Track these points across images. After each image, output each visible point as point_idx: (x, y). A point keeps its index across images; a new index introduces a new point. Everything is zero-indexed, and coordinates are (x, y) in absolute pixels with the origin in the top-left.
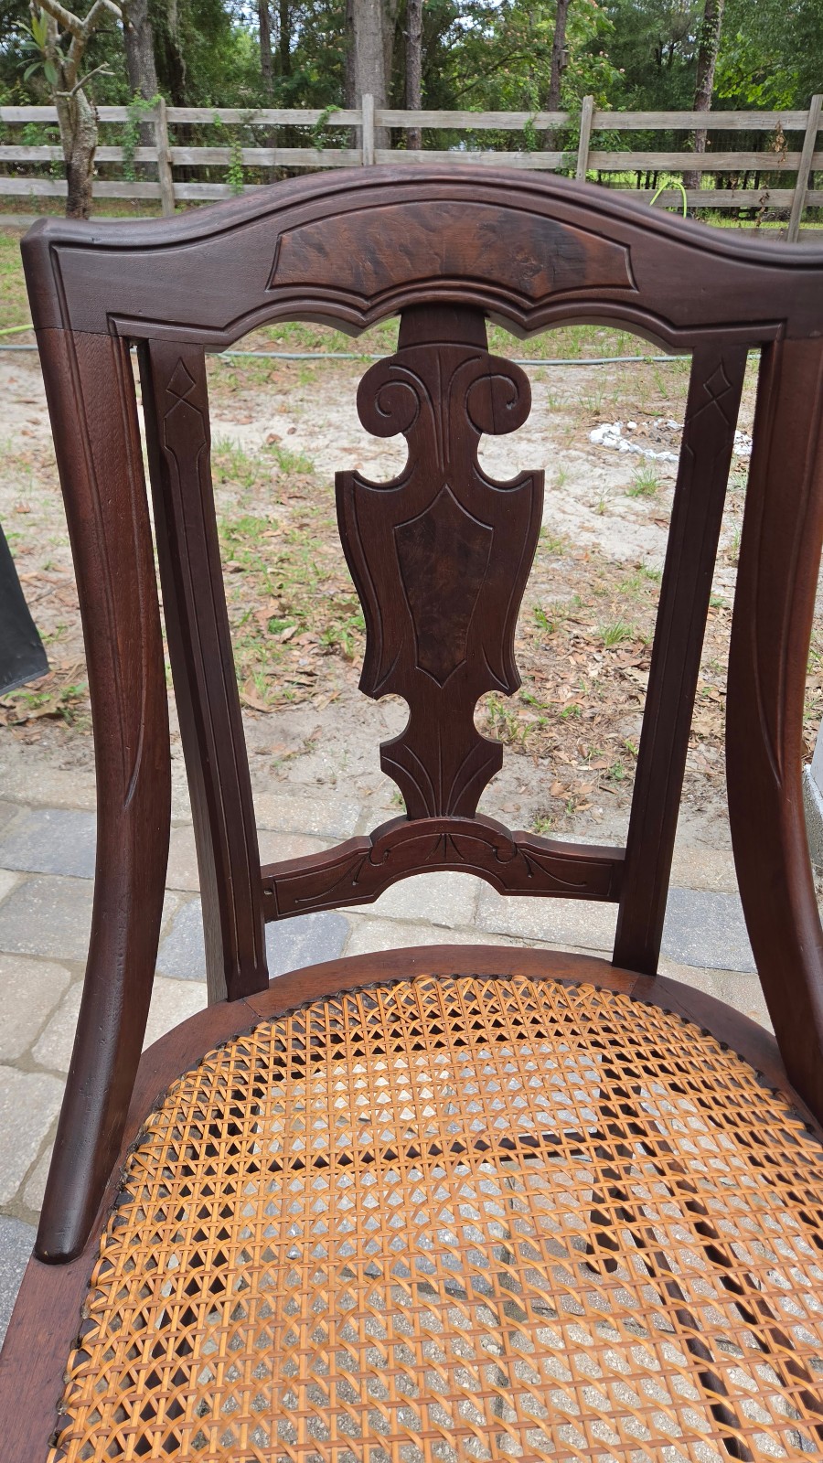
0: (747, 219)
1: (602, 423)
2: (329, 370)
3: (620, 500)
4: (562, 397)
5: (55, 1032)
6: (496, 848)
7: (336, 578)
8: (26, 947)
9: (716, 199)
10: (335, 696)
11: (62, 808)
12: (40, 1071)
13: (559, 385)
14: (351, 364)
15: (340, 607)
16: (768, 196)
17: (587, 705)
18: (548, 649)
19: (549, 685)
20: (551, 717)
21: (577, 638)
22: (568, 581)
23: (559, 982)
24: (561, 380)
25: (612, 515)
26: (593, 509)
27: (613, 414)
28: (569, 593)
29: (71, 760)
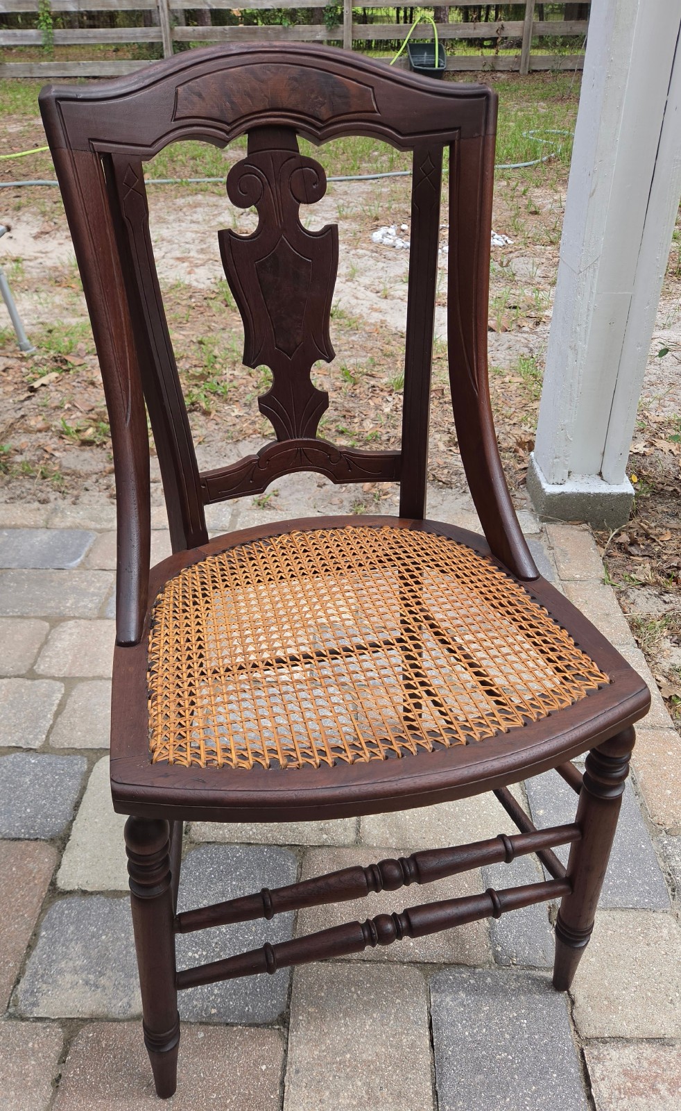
0: (490, 47)
1: (381, 226)
2: (155, 194)
3: (399, 286)
4: (348, 207)
5: (47, 656)
6: (330, 455)
7: (187, 357)
8: (13, 612)
9: (461, 31)
10: (201, 440)
11: (15, 527)
12: (42, 678)
13: (344, 197)
14: (172, 188)
15: (194, 377)
16: (503, 28)
17: (384, 431)
18: (354, 396)
19: (356, 420)
20: (359, 441)
21: (374, 387)
22: (364, 348)
23: (371, 527)
24: (346, 193)
25: (393, 298)
26: (379, 294)
27: (389, 219)
28: (365, 356)
29: (13, 496)
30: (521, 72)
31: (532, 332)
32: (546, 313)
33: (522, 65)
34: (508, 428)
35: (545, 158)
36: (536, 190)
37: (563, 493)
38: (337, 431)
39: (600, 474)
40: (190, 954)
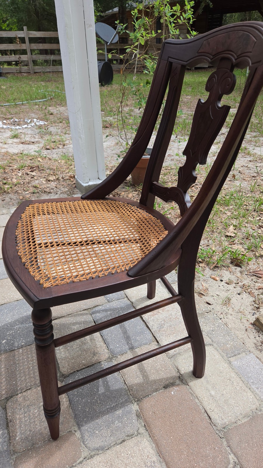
3: (9, 140)
9: (4, 59)
16: (20, 57)
17: (21, 181)
19: (9, 180)
20: (13, 185)
21: (12, 169)
22: (3, 159)
25: (8, 144)
26: (2, 143)
28: (5, 161)
30: (31, 73)
31: (63, 148)
32: (66, 142)
33: (31, 71)
34: (65, 174)
35: (49, 98)
36: (50, 108)
37: (89, 185)
38: (3, 184)
39: (99, 178)
40: (8, 333)
